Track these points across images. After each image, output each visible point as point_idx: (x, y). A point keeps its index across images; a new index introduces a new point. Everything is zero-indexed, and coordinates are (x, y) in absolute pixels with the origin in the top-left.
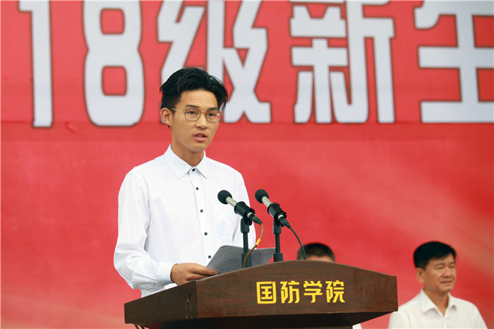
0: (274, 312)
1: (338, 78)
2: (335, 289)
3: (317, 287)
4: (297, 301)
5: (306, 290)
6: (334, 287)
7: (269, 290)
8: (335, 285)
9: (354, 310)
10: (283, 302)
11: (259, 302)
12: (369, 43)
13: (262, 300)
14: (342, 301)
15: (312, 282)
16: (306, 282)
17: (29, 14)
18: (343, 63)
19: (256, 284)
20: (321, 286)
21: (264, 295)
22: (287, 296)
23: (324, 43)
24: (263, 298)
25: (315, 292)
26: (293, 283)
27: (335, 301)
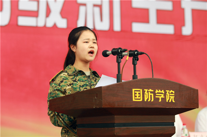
0: (141, 106)
1: (97, 10)
2: (170, 94)
3: (162, 93)
4: (152, 101)
5: (157, 94)
7: (139, 94)
8: (170, 93)
9: (179, 107)
10: (145, 100)
11: (134, 100)
13: (135, 99)
14: (174, 101)
15: (159, 90)
16: (157, 90)
18: (99, 3)
19: (132, 90)
20: (164, 92)
21: (136, 96)
22: (147, 98)
24: (136, 98)
25: (161, 96)
26: (150, 90)
27: (170, 101)
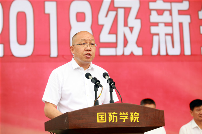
0: (105, 127)
1: (169, 38)
2: (134, 116)
3: (126, 115)
4: (116, 122)
5: (121, 116)
6: (134, 115)
7: (103, 116)
9: (143, 126)
10: (110, 122)
11: (98, 122)
12: (181, 25)
13: (99, 121)
14: (138, 121)
15: (124, 113)
17: (49, 15)
18: (171, 32)
19: (97, 114)
20: (128, 115)
21: (100, 119)
22: (111, 119)
23: (163, 25)
24: (100, 120)
25: (125, 117)
26: (115, 113)
27: (134, 121)
